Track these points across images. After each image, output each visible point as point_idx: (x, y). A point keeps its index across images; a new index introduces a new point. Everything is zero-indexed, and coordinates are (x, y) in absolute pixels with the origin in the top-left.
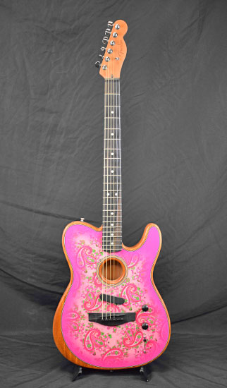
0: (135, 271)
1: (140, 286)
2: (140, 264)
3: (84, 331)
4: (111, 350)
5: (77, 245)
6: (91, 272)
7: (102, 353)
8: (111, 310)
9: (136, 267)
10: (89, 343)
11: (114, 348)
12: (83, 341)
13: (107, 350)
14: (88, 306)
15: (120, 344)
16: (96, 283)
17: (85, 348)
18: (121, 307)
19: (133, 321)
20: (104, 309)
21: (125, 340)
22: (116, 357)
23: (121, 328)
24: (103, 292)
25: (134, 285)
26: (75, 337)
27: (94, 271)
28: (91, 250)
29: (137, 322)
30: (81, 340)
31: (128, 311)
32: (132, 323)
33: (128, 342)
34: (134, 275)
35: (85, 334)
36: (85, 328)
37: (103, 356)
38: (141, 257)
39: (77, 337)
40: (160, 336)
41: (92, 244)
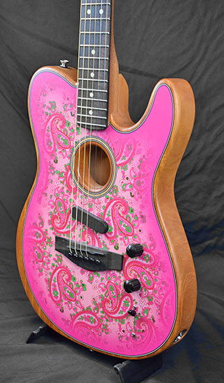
0: (127, 173)
1: (135, 206)
2: (136, 161)
3: (50, 265)
4: (84, 312)
5: (46, 110)
6: (62, 162)
7: (72, 312)
8: (87, 240)
9: (129, 167)
10: (55, 289)
11: (88, 311)
12: (49, 282)
13: (79, 310)
14: (57, 223)
15: (98, 306)
16: (68, 185)
17: (51, 295)
18: (102, 237)
19: (119, 271)
20: (77, 236)
21: (105, 301)
22: (92, 327)
23: (100, 278)
24: (78, 204)
25: (123, 202)
26: (38, 272)
27: (67, 161)
28: (64, 122)
29: (126, 275)
30: (46, 280)
31: (112, 250)
32: (118, 274)
33: (109, 307)
34: (126, 182)
35: (52, 271)
36: (52, 261)
37: (73, 317)
38: (138, 147)
39: (41, 274)
40: (161, 314)
41: (65, 110)
